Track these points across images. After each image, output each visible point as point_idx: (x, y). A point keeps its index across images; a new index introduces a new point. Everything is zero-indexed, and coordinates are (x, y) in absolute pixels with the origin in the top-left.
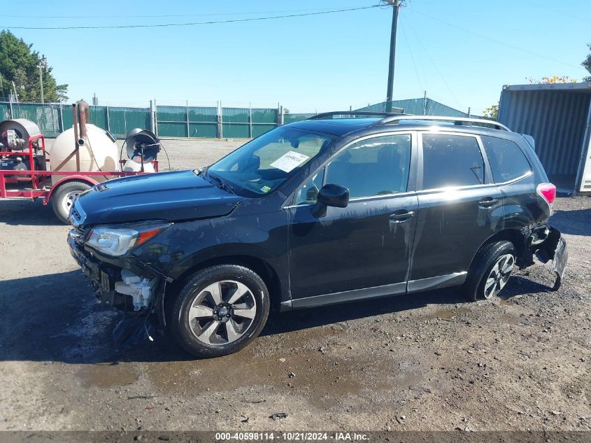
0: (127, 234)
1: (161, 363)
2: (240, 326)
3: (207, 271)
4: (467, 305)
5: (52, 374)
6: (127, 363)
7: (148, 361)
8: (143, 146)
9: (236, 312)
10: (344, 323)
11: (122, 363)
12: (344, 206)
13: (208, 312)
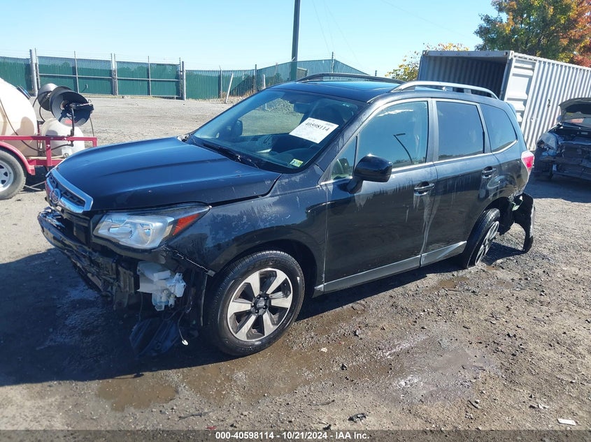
0: (159, 222)
1: (194, 368)
2: (275, 317)
3: (247, 260)
4: (461, 273)
5: (65, 397)
6: (155, 373)
7: (179, 368)
8: (73, 105)
9: (274, 303)
10: (362, 302)
11: (147, 374)
12: (386, 180)
13: (246, 306)
